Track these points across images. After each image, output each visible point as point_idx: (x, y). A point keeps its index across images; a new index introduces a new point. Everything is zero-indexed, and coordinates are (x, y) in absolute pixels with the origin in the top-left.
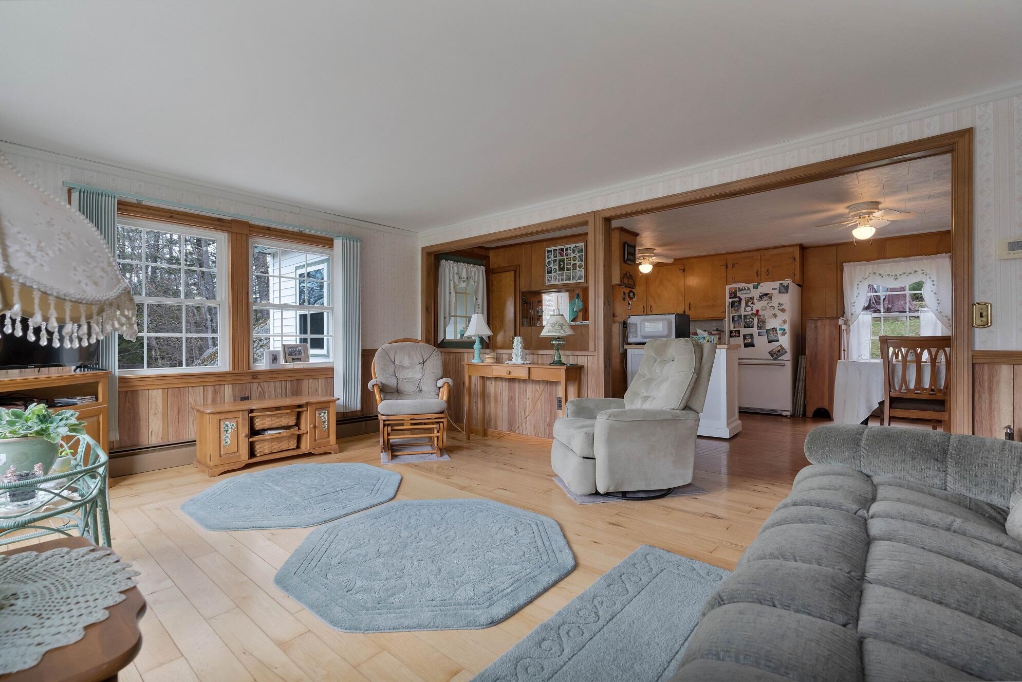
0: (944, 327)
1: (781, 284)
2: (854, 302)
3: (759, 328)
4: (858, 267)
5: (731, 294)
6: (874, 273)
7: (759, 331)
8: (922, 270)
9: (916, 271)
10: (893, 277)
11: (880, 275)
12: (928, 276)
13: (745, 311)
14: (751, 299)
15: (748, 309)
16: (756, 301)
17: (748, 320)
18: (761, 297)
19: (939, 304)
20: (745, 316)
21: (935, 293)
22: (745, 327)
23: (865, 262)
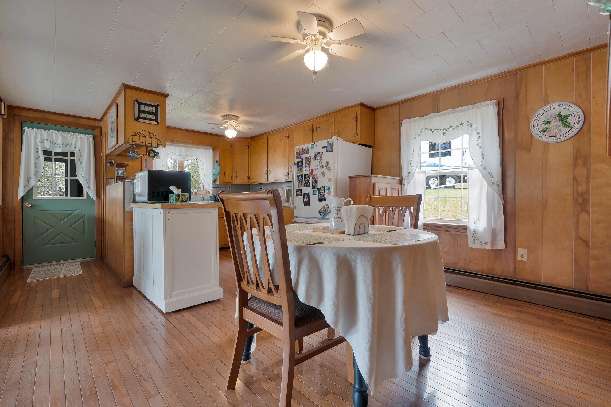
0: (488, 185)
1: (328, 142)
2: (411, 161)
3: (314, 187)
4: (413, 123)
5: (297, 154)
6: (426, 129)
7: (314, 190)
8: (468, 122)
9: (462, 124)
10: (441, 132)
11: (431, 130)
12: (474, 128)
13: (306, 171)
14: (309, 158)
15: (307, 168)
16: (312, 160)
17: (307, 180)
18: (315, 156)
19: (483, 158)
20: (305, 175)
21: (480, 147)
22: (305, 187)
23: (418, 118)
